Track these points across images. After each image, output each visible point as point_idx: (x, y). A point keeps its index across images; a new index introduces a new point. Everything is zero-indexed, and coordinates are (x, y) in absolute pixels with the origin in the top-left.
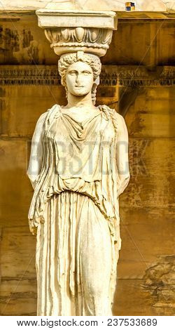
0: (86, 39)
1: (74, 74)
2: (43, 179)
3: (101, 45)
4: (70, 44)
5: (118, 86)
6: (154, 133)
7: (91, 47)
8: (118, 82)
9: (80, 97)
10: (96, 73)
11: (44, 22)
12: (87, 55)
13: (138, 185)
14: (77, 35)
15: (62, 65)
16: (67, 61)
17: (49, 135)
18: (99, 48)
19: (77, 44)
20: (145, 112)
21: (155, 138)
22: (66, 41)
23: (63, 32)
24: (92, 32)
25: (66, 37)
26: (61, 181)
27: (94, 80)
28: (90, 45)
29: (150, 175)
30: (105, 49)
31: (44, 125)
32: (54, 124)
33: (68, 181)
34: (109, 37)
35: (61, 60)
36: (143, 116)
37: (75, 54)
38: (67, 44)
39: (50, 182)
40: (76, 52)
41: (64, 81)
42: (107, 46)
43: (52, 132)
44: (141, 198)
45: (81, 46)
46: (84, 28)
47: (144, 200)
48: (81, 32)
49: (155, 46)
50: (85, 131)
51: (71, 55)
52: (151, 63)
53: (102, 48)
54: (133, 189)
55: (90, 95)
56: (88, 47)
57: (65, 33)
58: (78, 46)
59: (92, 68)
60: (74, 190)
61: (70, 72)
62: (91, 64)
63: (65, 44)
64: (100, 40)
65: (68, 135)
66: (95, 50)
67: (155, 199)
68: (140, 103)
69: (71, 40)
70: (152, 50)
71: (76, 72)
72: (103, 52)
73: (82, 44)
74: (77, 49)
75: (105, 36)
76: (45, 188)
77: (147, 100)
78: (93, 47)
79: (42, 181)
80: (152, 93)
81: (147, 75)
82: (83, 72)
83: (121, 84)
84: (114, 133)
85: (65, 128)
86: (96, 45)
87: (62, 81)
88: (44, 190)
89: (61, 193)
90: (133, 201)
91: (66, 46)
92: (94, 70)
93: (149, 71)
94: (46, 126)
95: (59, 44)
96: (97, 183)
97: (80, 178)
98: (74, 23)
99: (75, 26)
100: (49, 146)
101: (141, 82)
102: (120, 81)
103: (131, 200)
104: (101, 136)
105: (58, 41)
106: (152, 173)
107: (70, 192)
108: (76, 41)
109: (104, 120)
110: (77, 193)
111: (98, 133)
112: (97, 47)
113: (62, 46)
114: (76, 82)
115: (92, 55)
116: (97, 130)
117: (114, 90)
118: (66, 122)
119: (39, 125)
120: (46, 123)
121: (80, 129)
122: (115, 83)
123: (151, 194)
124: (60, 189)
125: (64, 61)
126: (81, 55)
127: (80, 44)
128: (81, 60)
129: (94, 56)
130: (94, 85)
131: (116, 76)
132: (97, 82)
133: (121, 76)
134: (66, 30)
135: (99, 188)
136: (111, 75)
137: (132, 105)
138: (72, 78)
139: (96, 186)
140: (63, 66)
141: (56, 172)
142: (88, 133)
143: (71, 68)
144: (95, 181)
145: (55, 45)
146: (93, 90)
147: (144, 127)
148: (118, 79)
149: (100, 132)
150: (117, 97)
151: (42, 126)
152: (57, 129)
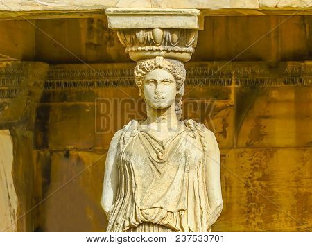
0: (166, 41)
1: (153, 84)
2: (118, 209)
3: (183, 49)
4: (147, 48)
5: (233, 86)
6: (278, 141)
7: (172, 51)
8: (234, 82)
9: (160, 111)
10: (179, 82)
11: (115, 23)
12: (166, 61)
13: (259, 205)
14: (154, 37)
15: (138, 73)
16: (143, 69)
17: (124, 157)
18: (181, 52)
19: (154, 48)
20: (266, 117)
21: (279, 148)
22: (143, 44)
23: (137, 35)
24: (172, 34)
25: (141, 41)
26: (138, 212)
27: (178, 89)
28: (170, 49)
29: (273, 192)
30: (189, 52)
31: (119, 146)
32: (131, 144)
33: (146, 211)
34: (193, 39)
35: (138, 67)
36: (264, 122)
37: (153, 61)
38: (143, 48)
39: (126, 213)
40: (154, 57)
41: (142, 92)
42: (191, 49)
43: (127, 153)
44: (263, 220)
45: (160, 51)
46: (163, 29)
47: (267, 223)
48: (159, 34)
49: (277, 37)
50: (167, 151)
51: (149, 61)
52: (273, 58)
53: (186, 51)
54: (253, 209)
55: (173, 107)
56: (168, 51)
57: (140, 35)
58: (157, 50)
59: (174, 76)
60: (155, 222)
61: (148, 82)
62: (173, 72)
63: (140, 48)
64: (183, 43)
65: (146, 156)
66: (178, 55)
67: (280, 221)
68: (260, 106)
69: (148, 44)
70: (273, 43)
71: (155, 82)
72: (188, 57)
73: (161, 48)
74: (156, 53)
75: (188, 38)
76: (120, 219)
77: (269, 102)
78: (175, 52)
79: (116, 212)
80: (275, 94)
81: (268, 73)
82: (163, 81)
83: (237, 83)
84: (202, 153)
85: (143, 148)
86: (177, 48)
87: (140, 91)
88: (119, 222)
89: (139, 225)
90: (254, 223)
91: (142, 51)
92: (177, 78)
93: (270, 67)
94: (121, 146)
95: (133, 49)
96: (182, 213)
97: (161, 208)
98: (151, 23)
99: (151, 27)
100: (124, 170)
101: (261, 80)
102: (236, 80)
103: (251, 223)
104: (186, 157)
105: (133, 45)
106: (276, 190)
107: (149, 224)
108: (153, 45)
109: (189, 138)
110: (158, 225)
111: (183, 154)
112: (179, 51)
113: (138, 51)
114: (155, 93)
115: (173, 61)
116: (181, 150)
117: (229, 91)
118: (144, 140)
119: (113, 145)
120: (121, 142)
121: (161, 149)
122: (229, 83)
123: (275, 215)
124: (137, 221)
125: (140, 68)
126: (160, 61)
127: (157, 48)
128: (160, 67)
129: (176, 61)
130: (178, 96)
131: (231, 74)
132: (182, 92)
133: (236, 74)
134: (142, 32)
135: (184, 219)
136: (225, 73)
137: (250, 108)
138: (150, 88)
139: (180, 216)
140: (140, 75)
141: (133, 201)
142: (170, 154)
143: (149, 77)
144: (179, 211)
145: (129, 49)
146: (176, 101)
147: (266, 134)
148: (233, 78)
149: (185, 152)
150: (232, 100)
151: (116, 146)
152: (133, 150)
